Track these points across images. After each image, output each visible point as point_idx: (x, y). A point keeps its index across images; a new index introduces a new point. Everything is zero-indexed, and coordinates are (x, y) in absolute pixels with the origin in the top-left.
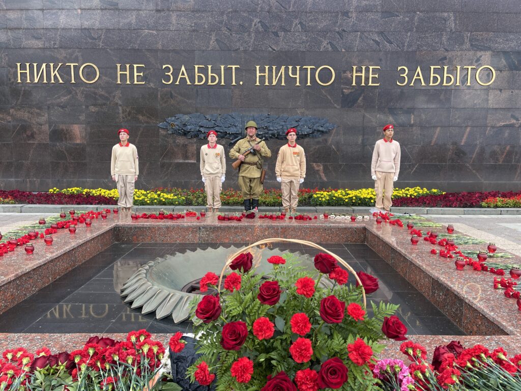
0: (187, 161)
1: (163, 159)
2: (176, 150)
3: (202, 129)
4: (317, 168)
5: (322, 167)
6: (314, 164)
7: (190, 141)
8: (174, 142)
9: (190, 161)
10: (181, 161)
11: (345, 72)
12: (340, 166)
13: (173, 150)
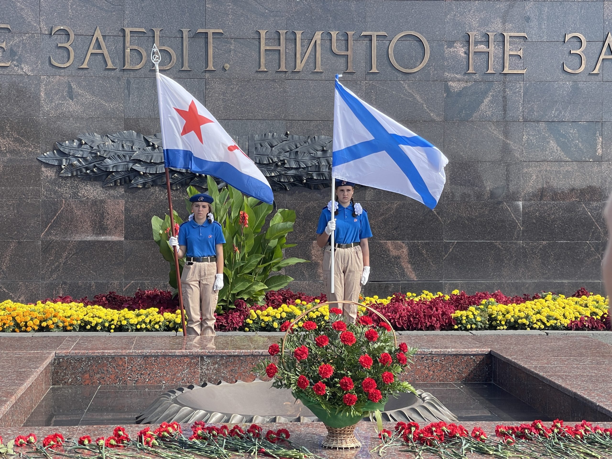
0: (103, 238)
1: (48, 233)
2: (79, 213)
3: (137, 167)
4: (394, 253)
5: (405, 250)
6: (389, 243)
7: (112, 192)
8: (75, 195)
9: (109, 238)
10: (89, 238)
11: (451, 44)
12: (447, 246)
13: (72, 212)
